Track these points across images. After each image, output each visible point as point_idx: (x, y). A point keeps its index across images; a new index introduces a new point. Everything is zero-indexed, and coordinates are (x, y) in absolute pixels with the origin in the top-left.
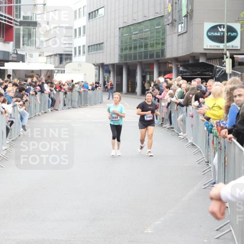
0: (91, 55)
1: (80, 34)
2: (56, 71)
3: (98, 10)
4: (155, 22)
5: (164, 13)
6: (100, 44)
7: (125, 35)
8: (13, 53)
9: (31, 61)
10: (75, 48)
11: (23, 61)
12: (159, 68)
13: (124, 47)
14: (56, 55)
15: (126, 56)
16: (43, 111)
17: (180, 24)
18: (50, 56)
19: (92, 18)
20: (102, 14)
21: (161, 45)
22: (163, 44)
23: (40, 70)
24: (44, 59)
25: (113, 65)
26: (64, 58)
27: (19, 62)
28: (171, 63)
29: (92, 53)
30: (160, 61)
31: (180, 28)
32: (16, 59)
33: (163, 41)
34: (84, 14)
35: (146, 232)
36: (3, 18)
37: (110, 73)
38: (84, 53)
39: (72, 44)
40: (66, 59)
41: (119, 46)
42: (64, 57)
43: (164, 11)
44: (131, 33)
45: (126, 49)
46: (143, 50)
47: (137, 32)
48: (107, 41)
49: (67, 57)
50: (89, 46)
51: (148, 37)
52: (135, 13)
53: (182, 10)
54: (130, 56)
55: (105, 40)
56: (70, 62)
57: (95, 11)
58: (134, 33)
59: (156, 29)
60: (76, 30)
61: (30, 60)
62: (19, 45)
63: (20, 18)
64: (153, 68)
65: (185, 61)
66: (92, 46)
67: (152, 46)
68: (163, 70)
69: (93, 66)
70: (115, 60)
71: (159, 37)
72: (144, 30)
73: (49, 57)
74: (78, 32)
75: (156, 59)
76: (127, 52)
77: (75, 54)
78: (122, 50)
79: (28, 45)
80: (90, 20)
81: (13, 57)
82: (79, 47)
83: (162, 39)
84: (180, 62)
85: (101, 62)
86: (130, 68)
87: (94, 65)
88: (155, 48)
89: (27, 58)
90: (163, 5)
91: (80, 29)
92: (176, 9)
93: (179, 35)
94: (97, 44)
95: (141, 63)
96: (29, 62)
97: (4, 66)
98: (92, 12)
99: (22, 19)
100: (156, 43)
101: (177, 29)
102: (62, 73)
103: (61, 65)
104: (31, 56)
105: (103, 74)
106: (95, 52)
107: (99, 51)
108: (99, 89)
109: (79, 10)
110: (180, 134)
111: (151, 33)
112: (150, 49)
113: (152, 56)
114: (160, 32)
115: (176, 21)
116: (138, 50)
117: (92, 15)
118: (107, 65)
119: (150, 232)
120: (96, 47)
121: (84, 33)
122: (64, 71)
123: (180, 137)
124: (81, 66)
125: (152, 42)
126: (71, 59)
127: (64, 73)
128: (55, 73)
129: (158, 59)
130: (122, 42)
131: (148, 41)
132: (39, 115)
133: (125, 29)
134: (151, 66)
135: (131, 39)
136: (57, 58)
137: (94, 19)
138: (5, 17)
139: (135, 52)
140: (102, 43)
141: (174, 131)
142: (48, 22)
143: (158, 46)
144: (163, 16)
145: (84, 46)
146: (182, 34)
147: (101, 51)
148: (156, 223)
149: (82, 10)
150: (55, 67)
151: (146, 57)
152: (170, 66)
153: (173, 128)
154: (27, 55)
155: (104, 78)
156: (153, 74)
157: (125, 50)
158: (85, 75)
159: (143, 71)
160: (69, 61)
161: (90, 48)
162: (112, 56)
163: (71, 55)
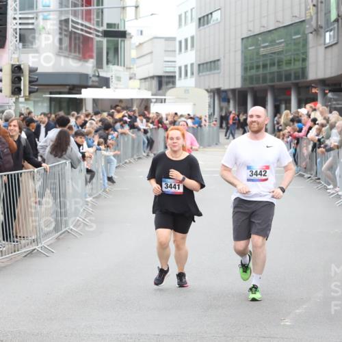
0: (202, 78)
1: (186, 48)
2: (154, 100)
3: (211, 13)
4: (292, 30)
5: (306, 16)
6: (214, 61)
7: (250, 48)
8: (94, 76)
9: (119, 86)
10: (180, 68)
11: (108, 87)
12: (299, 94)
13: (248, 66)
14: (152, 77)
15: (251, 78)
16: (135, 157)
17: (327, 31)
18: (145, 79)
19: (204, 25)
20: (217, 20)
21: (301, 62)
22: (304, 60)
23: (132, 99)
24: (136, 83)
25: (233, 91)
26: (164, 82)
27: (102, 87)
28: (316, 88)
29: (204, 74)
30: (300, 85)
31: (328, 37)
32: (96, 84)
33: (304, 56)
34: (192, 20)
35: (282, 323)
36: (80, 27)
37: (229, 102)
38: (192, 74)
39: (175, 62)
40: (167, 83)
41: (242, 64)
42: (164, 80)
43: (306, 14)
44: (260, 45)
45: (252, 68)
46: (275, 69)
47: (267, 44)
48: (224, 57)
49: (168, 80)
50: (199, 65)
51: (282, 51)
52: (264, 17)
53: (330, 12)
54: (258, 79)
55: (222, 57)
56: (173, 88)
57: (207, 15)
58: (262, 45)
59: (295, 39)
60: (180, 42)
61: (117, 84)
62: (102, 64)
63: (102, 25)
64: (290, 95)
65: (335, 85)
66: (203, 64)
67: (289, 63)
68: (303, 96)
69: (206, 93)
70: (237, 83)
71: (299, 50)
72: (277, 42)
73: (143, 81)
74: (184, 45)
75: (294, 81)
76: (253, 72)
77: (180, 76)
78: (245, 69)
79: (114, 65)
80: (201, 28)
81: (93, 81)
82: (186, 66)
83: (303, 53)
84: (328, 85)
85: (216, 87)
86: (258, 95)
87: (207, 90)
88: (292, 67)
89: (113, 83)
90: (303, 6)
91: (186, 40)
92: (321, 10)
93: (326, 48)
94: (211, 62)
95: (273, 88)
96: (116, 88)
97: (80, 93)
98: (204, 17)
99: (105, 28)
100: (294, 59)
101: (323, 38)
102: (162, 102)
103: (161, 92)
104: (119, 79)
105: (220, 104)
106: (208, 73)
107: (213, 72)
108: (214, 124)
109: (185, 13)
110: (329, 187)
111: (287, 45)
112: (285, 68)
113: (288, 77)
114: (299, 43)
115: (321, 27)
116: (270, 70)
117: (203, 21)
118: (225, 91)
119: (288, 323)
120: (209, 66)
121: (193, 46)
122: (165, 99)
123: (328, 191)
124: (188, 93)
125: (288, 58)
126: (174, 83)
127: (165, 102)
128: (151, 102)
129: (297, 81)
130: (245, 58)
131: (282, 56)
132: (130, 162)
133: (250, 40)
134: (287, 91)
135: (258, 53)
136: (155, 83)
137: (206, 26)
138: (82, 25)
139: (265, 72)
140: (218, 60)
141: (320, 183)
142: (141, 32)
143: (297, 63)
144: (304, 21)
145: (192, 65)
146: (331, 46)
147: (216, 71)
148: (297, 311)
149: (189, 15)
150: (152, 95)
151: (280, 79)
152: (314, 91)
153: (319, 179)
154: (113, 77)
155: (221, 109)
156: (290, 103)
157: (250, 70)
158: (194, 105)
159: (275, 100)
160: (171, 85)
161: (201, 66)
162: (232, 79)
163: (174, 77)
